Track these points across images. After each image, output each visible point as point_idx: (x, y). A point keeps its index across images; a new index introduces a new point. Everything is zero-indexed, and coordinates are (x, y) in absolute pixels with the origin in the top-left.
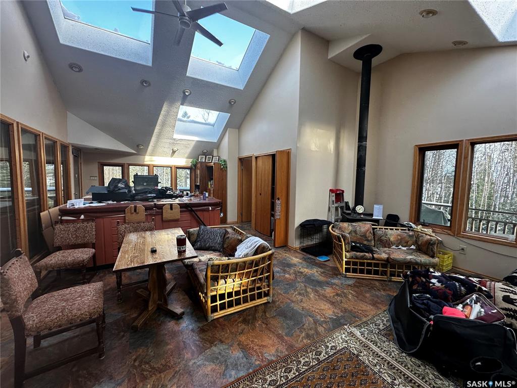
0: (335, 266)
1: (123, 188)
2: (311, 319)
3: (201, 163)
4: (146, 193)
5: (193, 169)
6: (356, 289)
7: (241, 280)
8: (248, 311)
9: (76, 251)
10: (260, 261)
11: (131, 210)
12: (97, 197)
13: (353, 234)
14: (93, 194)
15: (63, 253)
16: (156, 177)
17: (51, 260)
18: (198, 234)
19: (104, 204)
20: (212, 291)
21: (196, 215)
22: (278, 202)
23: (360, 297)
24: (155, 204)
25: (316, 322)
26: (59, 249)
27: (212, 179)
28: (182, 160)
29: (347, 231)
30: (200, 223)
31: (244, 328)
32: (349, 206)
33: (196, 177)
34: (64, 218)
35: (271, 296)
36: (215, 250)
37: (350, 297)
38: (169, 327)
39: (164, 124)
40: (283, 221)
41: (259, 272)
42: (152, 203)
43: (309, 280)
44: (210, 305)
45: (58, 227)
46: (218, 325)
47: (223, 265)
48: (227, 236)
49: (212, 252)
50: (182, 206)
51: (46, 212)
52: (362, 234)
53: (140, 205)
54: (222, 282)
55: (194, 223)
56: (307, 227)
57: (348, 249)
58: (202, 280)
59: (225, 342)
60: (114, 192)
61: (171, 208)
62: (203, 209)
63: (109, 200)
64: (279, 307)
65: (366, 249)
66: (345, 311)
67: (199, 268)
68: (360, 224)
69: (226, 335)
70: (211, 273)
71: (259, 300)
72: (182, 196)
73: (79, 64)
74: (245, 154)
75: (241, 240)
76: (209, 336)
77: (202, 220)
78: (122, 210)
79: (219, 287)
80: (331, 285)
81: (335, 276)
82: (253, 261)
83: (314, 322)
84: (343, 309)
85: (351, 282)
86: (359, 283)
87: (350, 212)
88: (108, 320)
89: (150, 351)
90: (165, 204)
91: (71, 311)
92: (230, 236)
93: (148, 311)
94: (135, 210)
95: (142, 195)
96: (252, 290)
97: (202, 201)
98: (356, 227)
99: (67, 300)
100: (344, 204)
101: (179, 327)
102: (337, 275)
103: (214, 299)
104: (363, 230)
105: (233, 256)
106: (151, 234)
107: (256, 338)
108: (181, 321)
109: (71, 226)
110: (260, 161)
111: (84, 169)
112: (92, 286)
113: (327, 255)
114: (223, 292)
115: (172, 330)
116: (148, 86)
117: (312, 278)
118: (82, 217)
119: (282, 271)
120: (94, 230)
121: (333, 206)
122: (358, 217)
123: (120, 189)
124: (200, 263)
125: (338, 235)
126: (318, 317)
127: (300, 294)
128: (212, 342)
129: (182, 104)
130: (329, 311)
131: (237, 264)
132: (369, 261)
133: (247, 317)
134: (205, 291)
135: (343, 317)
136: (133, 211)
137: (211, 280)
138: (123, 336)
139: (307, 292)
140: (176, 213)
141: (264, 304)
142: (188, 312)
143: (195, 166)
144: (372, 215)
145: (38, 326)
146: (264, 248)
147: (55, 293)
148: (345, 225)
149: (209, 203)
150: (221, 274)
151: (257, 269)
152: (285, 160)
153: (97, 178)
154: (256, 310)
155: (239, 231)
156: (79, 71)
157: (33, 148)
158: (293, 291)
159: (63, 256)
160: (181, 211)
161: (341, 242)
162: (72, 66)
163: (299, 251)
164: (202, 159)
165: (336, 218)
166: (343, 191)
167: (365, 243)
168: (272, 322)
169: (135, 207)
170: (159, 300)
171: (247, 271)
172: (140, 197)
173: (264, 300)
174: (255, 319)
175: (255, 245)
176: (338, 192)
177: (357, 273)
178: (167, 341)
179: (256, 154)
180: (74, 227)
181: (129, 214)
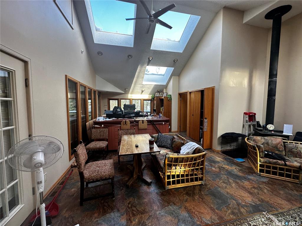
0: (250, 166)
1: (119, 111)
2: (234, 201)
3: (157, 97)
4: (130, 114)
5: (152, 100)
6: (270, 186)
7: (185, 168)
8: (189, 188)
9: (101, 142)
10: (197, 157)
11: (123, 123)
12: (108, 116)
13: (266, 145)
14: (107, 114)
15: (95, 143)
16: (134, 105)
17: (91, 146)
18: (158, 138)
19: (112, 120)
20: (168, 172)
21: (156, 126)
22: (205, 120)
23: (275, 193)
24: (135, 120)
25: (238, 204)
26: (93, 141)
27: (163, 106)
28: (147, 96)
29: (260, 143)
30: (158, 132)
31: (188, 198)
32: (260, 124)
33: (154, 105)
34: (95, 126)
35: (204, 181)
36: (167, 148)
37: (265, 191)
38: (144, 189)
39: (138, 77)
40: (209, 133)
41: (196, 165)
42: (133, 120)
43: (230, 174)
44: (167, 180)
45: (93, 130)
46: (171, 193)
47: (174, 158)
48: (174, 140)
49: (165, 149)
50: (149, 121)
51: (88, 123)
52: (274, 146)
53: (128, 120)
54: (174, 168)
55: (155, 131)
56: (226, 137)
57: (262, 156)
58: (162, 165)
59: (176, 205)
60: (115, 114)
61: (143, 123)
62: (159, 123)
63: (113, 117)
64: (210, 189)
65: (278, 157)
66: (262, 201)
67: (159, 158)
68: (272, 138)
69: (177, 200)
70: (168, 162)
71: (196, 182)
72: (147, 116)
73: (101, 51)
74: (183, 91)
75: (184, 143)
76: (167, 199)
77: (159, 129)
78: (119, 123)
79: (172, 170)
80: (249, 180)
81: (251, 174)
82: (193, 158)
83: (237, 204)
84: (260, 199)
85: (265, 180)
86: (272, 181)
87: (262, 129)
88: (115, 179)
89: (136, 200)
90: (140, 120)
91: (101, 173)
92: (176, 140)
93: (134, 178)
94: (126, 123)
95: (128, 115)
96: (192, 175)
97: (159, 119)
98: (268, 140)
99: (99, 167)
100: (256, 123)
101: (150, 190)
102: (252, 173)
103: (169, 177)
104: (274, 142)
105: (179, 153)
106: (134, 136)
107: (195, 206)
108: (150, 186)
109: (98, 130)
110: (193, 95)
111: (102, 102)
112: (108, 161)
113: (242, 158)
114: (174, 174)
115: (146, 191)
116: (131, 58)
117: (233, 173)
118: (103, 126)
119: (209, 165)
120: (107, 132)
121: (246, 124)
122: (269, 133)
123: (118, 112)
124: (159, 155)
125: (254, 145)
126: (240, 201)
127: (224, 182)
128: (169, 203)
129: (148, 65)
130: (249, 199)
131: (183, 158)
132: (281, 167)
133: (190, 192)
134: (164, 172)
135: (260, 205)
136: (124, 123)
137: (167, 166)
138: (122, 189)
139: (229, 182)
140: (145, 125)
141: (199, 185)
142: (153, 182)
143: (153, 99)
144: (282, 132)
145: (89, 177)
146: (200, 149)
147: (94, 163)
148: (259, 138)
149: (162, 120)
150: (173, 163)
151: (195, 163)
152: (210, 94)
153: (107, 106)
154: (194, 188)
155: (181, 138)
156: (101, 55)
157: (83, 93)
158: (219, 180)
159: (95, 144)
160: (148, 124)
161: (256, 150)
162: (98, 53)
163: (220, 153)
164: (157, 95)
165: (249, 132)
166: (255, 114)
167: (277, 152)
168: (206, 197)
169: (126, 121)
170: (138, 173)
171: (189, 163)
172: (127, 116)
173: (199, 183)
174: (194, 194)
175: (194, 147)
176: (251, 114)
177: (270, 174)
178: (144, 197)
179: (190, 90)
180: (99, 130)
181: (123, 125)
